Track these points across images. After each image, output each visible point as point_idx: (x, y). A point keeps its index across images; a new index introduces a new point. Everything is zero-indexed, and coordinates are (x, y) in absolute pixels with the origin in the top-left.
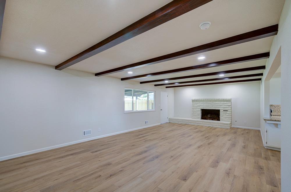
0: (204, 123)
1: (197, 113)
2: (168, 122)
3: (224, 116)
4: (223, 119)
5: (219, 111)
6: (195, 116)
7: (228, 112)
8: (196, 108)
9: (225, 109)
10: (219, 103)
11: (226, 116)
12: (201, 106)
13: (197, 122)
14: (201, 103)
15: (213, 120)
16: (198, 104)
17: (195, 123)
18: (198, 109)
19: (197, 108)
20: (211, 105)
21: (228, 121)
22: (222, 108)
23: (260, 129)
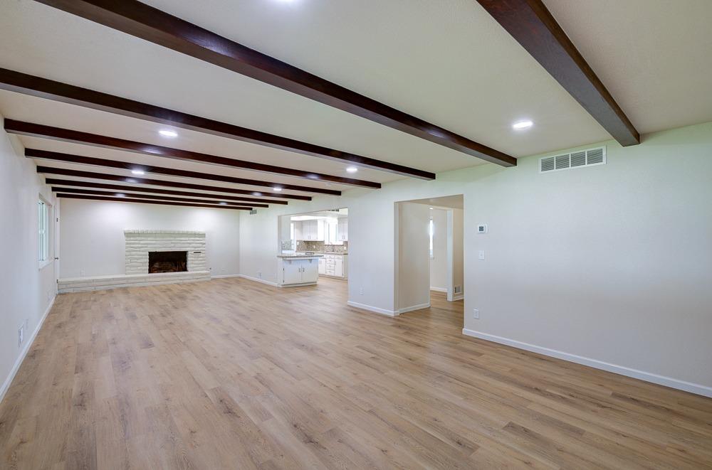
1: (139, 261)
2: (58, 293)
3: (195, 262)
4: (193, 267)
5: (185, 254)
7: (201, 255)
8: (137, 251)
9: (197, 249)
10: (187, 239)
11: (197, 262)
12: (149, 246)
14: (149, 239)
15: (164, 272)
16: (142, 242)
17: (146, 282)
18: (141, 253)
19: (140, 251)
20: (172, 243)
21: (202, 270)
22: (193, 249)
23: (241, 275)
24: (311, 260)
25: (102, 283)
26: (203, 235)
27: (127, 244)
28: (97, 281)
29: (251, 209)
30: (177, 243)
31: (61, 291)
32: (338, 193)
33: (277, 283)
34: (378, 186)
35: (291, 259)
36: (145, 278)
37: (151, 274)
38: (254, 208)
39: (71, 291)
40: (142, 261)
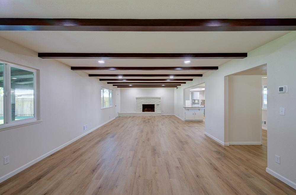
0: (146, 114)
1: (139, 107)
2: (118, 116)
3: (157, 109)
5: (154, 105)
6: (138, 110)
7: (159, 106)
9: (158, 103)
10: (154, 100)
11: (158, 109)
12: (142, 102)
13: (142, 114)
14: (142, 100)
16: (140, 101)
18: (140, 105)
20: (149, 101)
21: (159, 112)
22: (156, 103)
23: (174, 115)
24: (199, 109)
25: (128, 114)
26: (160, 98)
27: (136, 101)
28: (127, 113)
29: (176, 87)
30: (151, 101)
31: (120, 116)
32: (201, 75)
33: (183, 119)
34: (216, 68)
35: (189, 108)
36: (141, 113)
37: (143, 112)
38: (178, 86)
39: (121, 116)
40: (141, 107)
